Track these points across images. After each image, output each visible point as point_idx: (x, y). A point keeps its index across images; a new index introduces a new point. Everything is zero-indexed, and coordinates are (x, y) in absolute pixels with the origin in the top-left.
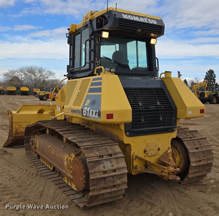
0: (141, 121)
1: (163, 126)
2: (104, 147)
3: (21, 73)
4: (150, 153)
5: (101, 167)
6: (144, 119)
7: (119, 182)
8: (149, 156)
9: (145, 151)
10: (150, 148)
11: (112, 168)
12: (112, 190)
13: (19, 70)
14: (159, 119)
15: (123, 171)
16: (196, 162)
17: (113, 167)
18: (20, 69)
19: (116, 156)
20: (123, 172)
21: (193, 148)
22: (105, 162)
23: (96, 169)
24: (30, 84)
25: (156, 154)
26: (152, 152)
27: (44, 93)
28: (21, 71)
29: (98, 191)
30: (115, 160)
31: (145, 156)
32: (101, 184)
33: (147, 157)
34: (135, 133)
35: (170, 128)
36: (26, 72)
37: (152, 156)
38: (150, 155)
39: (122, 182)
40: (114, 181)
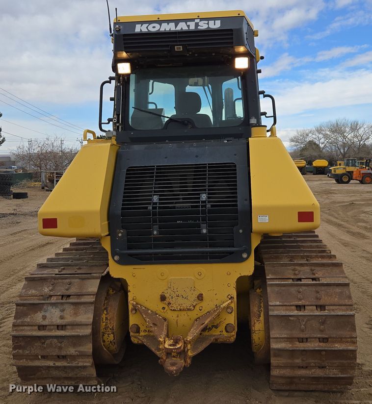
0: (151, 233)
1: (211, 246)
2: (68, 281)
3: (318, 135)
4: (177, 303)
5: (38, 317)
6: (157, 231)
7: (72, 351)
8: (173, 309)
9: (163, 298)
10: (177, 293)
11: (59, 322)
12: (56, 363)
13: (314, 129)
14: (199, 232)
15: (82, 331)
16: (290, 339)
17: (62, 321)
18: (318, 128)
19: (78, 299)
20: (76, 334)
21: (285, 304)
22: (50, 308)
23: (28, 320)
24: (337, 153)
25: (194, 307)
26: (180, 300)
27: (344, 169)
28: (319, 131)
29: (29, 361)
30: (72, 307)
31: (164, 308)
32: (33, 347)
33: (169, 312)
34: (136, 258)
35: (231, 253)
36: (328, 133)
37: (180, 310)
38: (175, 307)
39: (79, 352)
40: (60, 348)
